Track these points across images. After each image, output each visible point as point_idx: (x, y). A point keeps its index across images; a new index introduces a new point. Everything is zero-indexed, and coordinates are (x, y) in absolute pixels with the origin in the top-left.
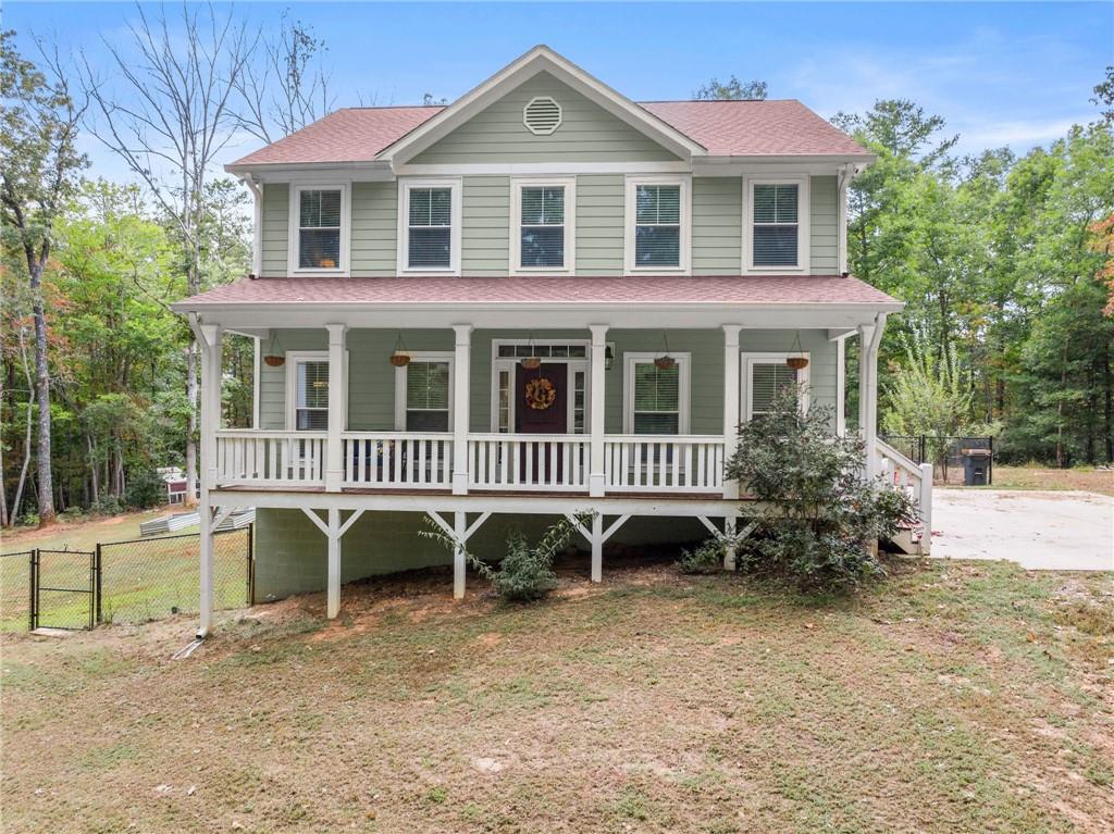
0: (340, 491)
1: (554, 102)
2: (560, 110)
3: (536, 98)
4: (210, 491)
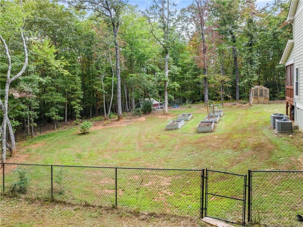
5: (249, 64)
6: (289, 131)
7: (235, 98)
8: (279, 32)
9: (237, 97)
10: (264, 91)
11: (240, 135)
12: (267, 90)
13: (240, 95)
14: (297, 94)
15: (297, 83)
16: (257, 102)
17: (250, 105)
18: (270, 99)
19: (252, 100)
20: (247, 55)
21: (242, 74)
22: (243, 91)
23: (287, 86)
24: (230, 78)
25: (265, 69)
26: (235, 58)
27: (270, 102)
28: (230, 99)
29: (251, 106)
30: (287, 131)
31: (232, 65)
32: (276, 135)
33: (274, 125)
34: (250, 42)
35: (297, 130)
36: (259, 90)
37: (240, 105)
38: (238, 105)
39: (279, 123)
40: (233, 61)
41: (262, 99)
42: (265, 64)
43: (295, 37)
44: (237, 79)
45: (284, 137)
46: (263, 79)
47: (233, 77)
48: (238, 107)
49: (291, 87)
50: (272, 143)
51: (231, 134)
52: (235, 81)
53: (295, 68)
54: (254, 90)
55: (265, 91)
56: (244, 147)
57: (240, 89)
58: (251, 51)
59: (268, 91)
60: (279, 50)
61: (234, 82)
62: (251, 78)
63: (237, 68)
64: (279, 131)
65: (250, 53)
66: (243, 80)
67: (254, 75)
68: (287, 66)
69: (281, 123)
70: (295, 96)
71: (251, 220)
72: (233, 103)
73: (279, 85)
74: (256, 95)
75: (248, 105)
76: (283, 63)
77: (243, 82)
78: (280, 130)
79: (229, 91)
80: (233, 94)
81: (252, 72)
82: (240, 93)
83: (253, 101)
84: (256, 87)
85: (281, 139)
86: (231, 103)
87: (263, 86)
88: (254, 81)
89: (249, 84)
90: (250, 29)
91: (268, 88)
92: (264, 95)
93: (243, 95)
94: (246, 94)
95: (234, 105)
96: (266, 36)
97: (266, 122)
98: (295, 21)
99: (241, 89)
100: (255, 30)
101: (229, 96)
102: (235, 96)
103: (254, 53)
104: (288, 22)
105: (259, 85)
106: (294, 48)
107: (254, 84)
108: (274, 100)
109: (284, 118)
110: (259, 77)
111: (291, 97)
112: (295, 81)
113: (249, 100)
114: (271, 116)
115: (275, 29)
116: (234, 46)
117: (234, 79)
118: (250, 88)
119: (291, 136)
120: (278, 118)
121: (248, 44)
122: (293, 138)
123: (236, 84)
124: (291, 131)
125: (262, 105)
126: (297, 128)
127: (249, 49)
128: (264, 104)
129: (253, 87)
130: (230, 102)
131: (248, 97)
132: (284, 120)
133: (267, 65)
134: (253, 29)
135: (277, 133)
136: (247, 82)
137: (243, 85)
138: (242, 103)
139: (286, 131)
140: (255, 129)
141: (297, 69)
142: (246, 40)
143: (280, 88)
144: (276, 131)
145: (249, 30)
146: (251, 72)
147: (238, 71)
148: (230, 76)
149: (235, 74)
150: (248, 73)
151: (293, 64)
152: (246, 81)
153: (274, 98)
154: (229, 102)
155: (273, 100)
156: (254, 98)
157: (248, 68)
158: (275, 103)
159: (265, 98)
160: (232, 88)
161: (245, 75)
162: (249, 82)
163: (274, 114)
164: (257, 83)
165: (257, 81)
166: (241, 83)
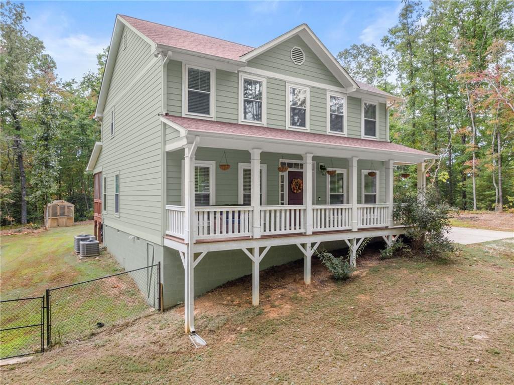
0: (260, 237)
1: (302, 50)
2: (304, 55)
3: (295, 47)
4: (194, 243)
5: (44, 168)
6: (96, 253)
7: (19, 222)
8: (88, 125)
9: (24, 219)
10: (66, 208)
11: (33, 270)
12: (71, 207)
13: (28, 216)
14: (105, 209)
15: (105, 195)
16: (55, 225)
17: (46, 229)
18: (76, 220)
19: (48, 222)
20: (41, 153)
21: (32, 182)
22: (33, 209)
23: (95, 200)
24: (11, 188)
25: (69, 175)
26: (20, 157)
27: (76, 223)
28: (9, 223)
29: (48, 231)
30: (94, 254)
31: (13, 167)
32: (80, 261)
33: (79, 249)
34: (46, 135)
35: (105, 252)
36: (58, 207)
37: (29, 231)
38: (26, 231)
39: (83, 245)
40: (15, 161)
41: (64, 220)
42: (69, 168)
43: (104, 139)
44: (22, 191)
45: (90, 261)
46: (66, 191)
47: (15, 187)
48: (26, 234)
49: (99, 201)
50: (75, 270)
51: (18, 270)
52: (20, 194)
53: (104, 176)
54: (51, 208)
55: (68, 208)
56: (39, 281)
57: (28, 207)
58: (46, 147)
59: (73, 209)
60: (89, 148)
61: (18, 196)
62: (47, 188)
63: (23, 172)
64: (84, 255)
65: (46, 151)
66: (32, 192)
67: (52, 184)
68: (95, 174)
69: (86, 245)
70: (103, 212)
71: (51, 343)
72: (17, 230)
73: (89, 199)
74: (55, 214)
75: (41, 230)
76: (90, 169)
77: (33, 195)
78: (85, 253)
79: (9, 210)
80: (15, 215)
81: (49, 181)
82: (28, 213)
83: (50, 224)
84: (55, 202)
85: (87, 264)
86: (13, 230)
87: (65, 200)
88: (51, 194)
89: (44, 199)
90: (46, 115)
91: (73, 203)
92: (66, 214)
93: (34, 216)
94: (39, 214)
95: (19, 232)
96: (71, 126)
97: (68, 249)
98: (104, 119)
99: (29, 205)
100: (54, 116)
101: (9, 218)
102: (20, 218)
103: (52, 151)
104: (96, 118)
105: (60, 199)
106: (103, 153)
107: (52, 198)
108: (82, 220)
109: (91, 239)
110: (60, 188)
111: (99, 213)
112: (103, 193)
113: (44, 223)
114: (75, 238)
115: (84, 119)
116: (19, 136)
117: (17, 190)
118: (46, 204)
119: (97, 258)
120: (82, 240)
121: (42, 137)
122: (100, 261)
123: (20, 198)
124: (98, 253)
125: (64, 228)
126: (105, 249)
127: (43, 145)
128: (67, 226)
129: (50, 202)
130: (11, 228)
131: (43, 218)
132: (90, 241)
133: (70, 169)
134: (51, 115)
135: (81, 257)
136: (41, 195)
137: (34, 200)
138: (32, 228)
139: (92, 254)
140: (53, 258)
141: (105, 178)
142: (40, 131)
143: (90, 203)
144: (80, 256)
145: (43, 116)
146: (47, 180)
147: (24, 177)
148: (11, 186)
149: (19, 182)
150: (42, 182)
151: (101, 172)
152: (39, 193)
153: (82, 218)
154: (8, 228)
155: (80, 221)
156: (52, 219)
157: (41, 173)
158: (83, 224)
159: (68, 218)
160: (14, 205)
161: (37, 184)
162: (44, 195)
163: (78, 236)
164: (56, 197)
165: (57, 194)
166: (30, 197)
